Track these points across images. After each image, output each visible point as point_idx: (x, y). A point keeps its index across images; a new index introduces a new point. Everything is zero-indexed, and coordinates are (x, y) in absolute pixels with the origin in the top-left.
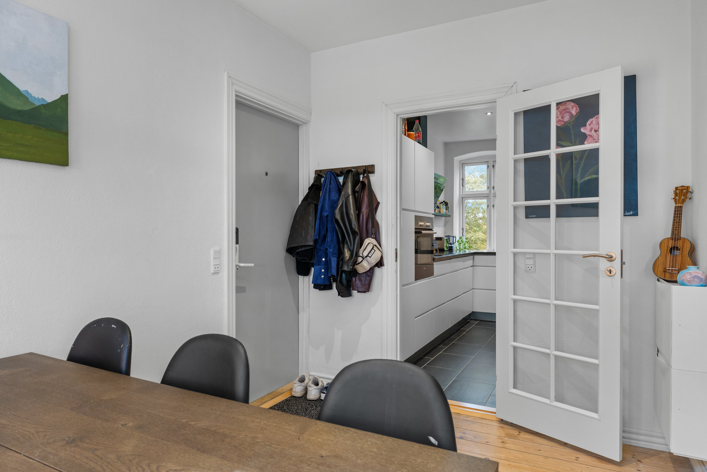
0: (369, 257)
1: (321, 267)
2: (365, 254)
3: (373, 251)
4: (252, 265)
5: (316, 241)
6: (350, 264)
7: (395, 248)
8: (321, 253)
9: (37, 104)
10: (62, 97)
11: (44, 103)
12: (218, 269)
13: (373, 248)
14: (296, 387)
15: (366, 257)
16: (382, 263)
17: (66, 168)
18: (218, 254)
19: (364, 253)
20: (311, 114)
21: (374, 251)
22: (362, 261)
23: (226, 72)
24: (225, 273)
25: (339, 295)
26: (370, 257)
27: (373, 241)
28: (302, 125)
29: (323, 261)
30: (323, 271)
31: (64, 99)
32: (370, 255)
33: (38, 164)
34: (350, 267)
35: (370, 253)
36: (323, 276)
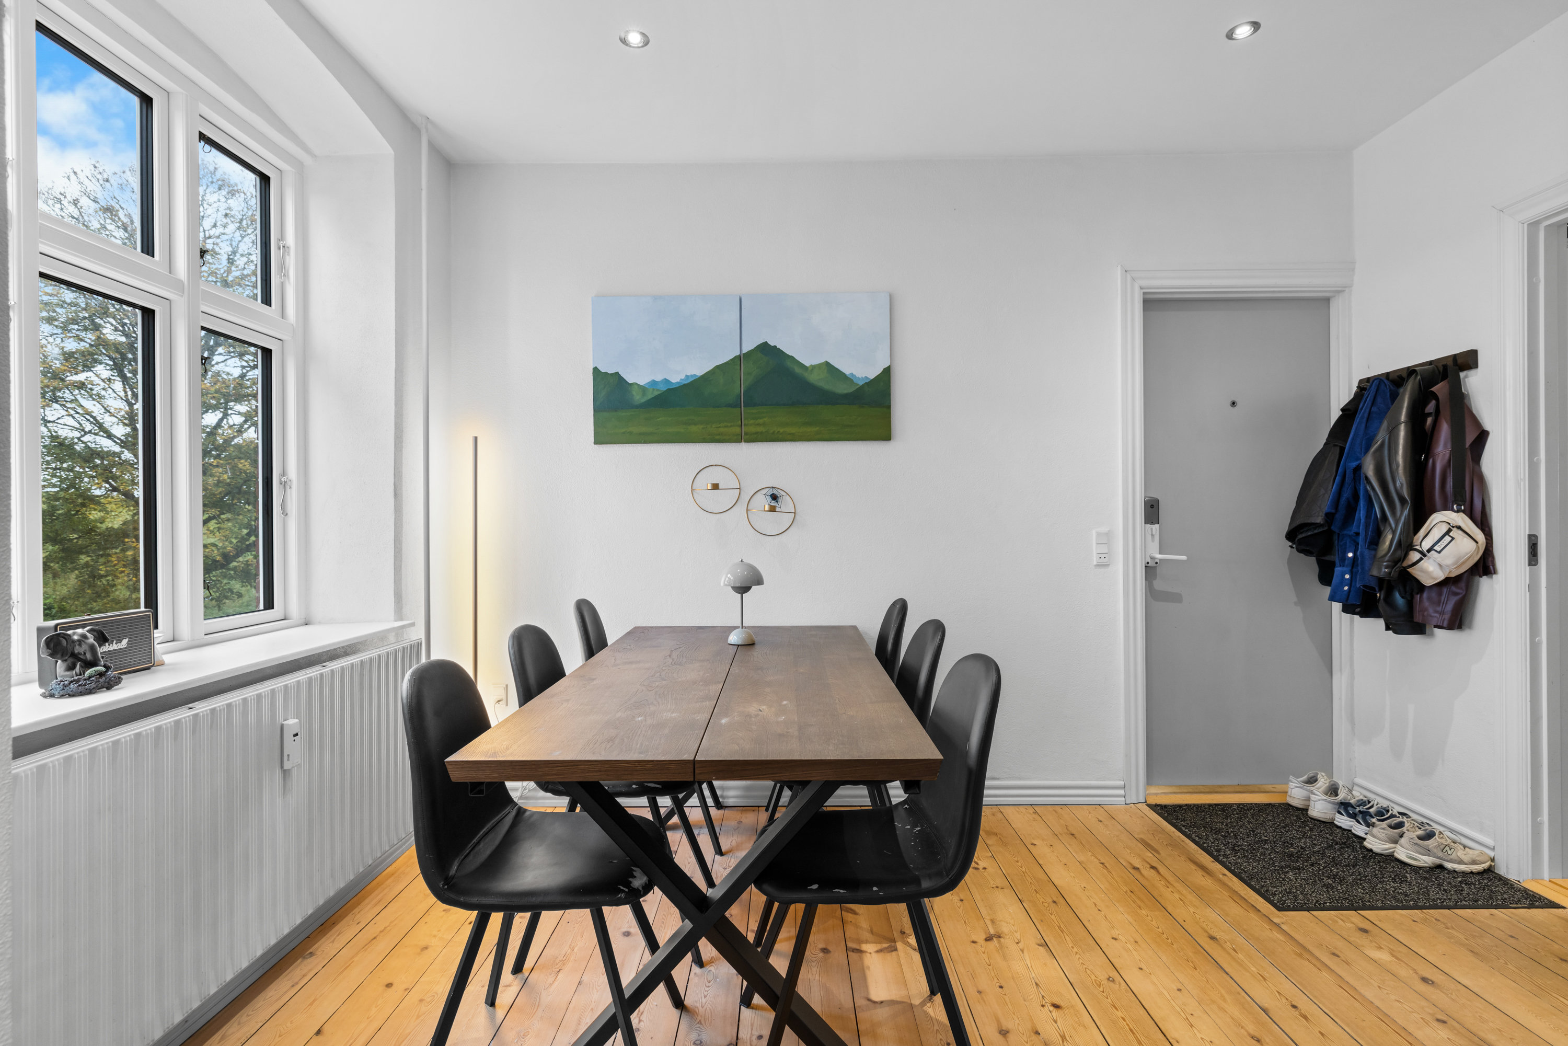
0: (1436, 551)
1: (1345, 569)
2: (1426, 545)
3: (1447, 539)
4: (1184, 558)
5: (1329, 517)
6: (1385, 564)
7: (1527, 533)
8: (1346, 543)
9: (861, 383)
10: (885, 369)
11: (867, 381)
12: (1106, 560)
13: (1448, 533)
14: (1292, 787)
15: (1429, 551)
16: (1489, 566)
17: (891, 442)
18: (1107, 538)
19: (1423, 543)
20: (1353, 270)
21: (1450, 539)
22: (1421, 559)
23: (1119, 266)
24: (1118, 567)
25: (1388, 628)
26: (1439, 552)
27: (1456, 519)
28: (1334, 296)
29: (1350, 558)
30: (1347, 576)
31: (887, 372)
32: (1437, 548)
33: (864, 442)
34: (1383, 570)
35: (1439, 544)
36: (1346, 588)
